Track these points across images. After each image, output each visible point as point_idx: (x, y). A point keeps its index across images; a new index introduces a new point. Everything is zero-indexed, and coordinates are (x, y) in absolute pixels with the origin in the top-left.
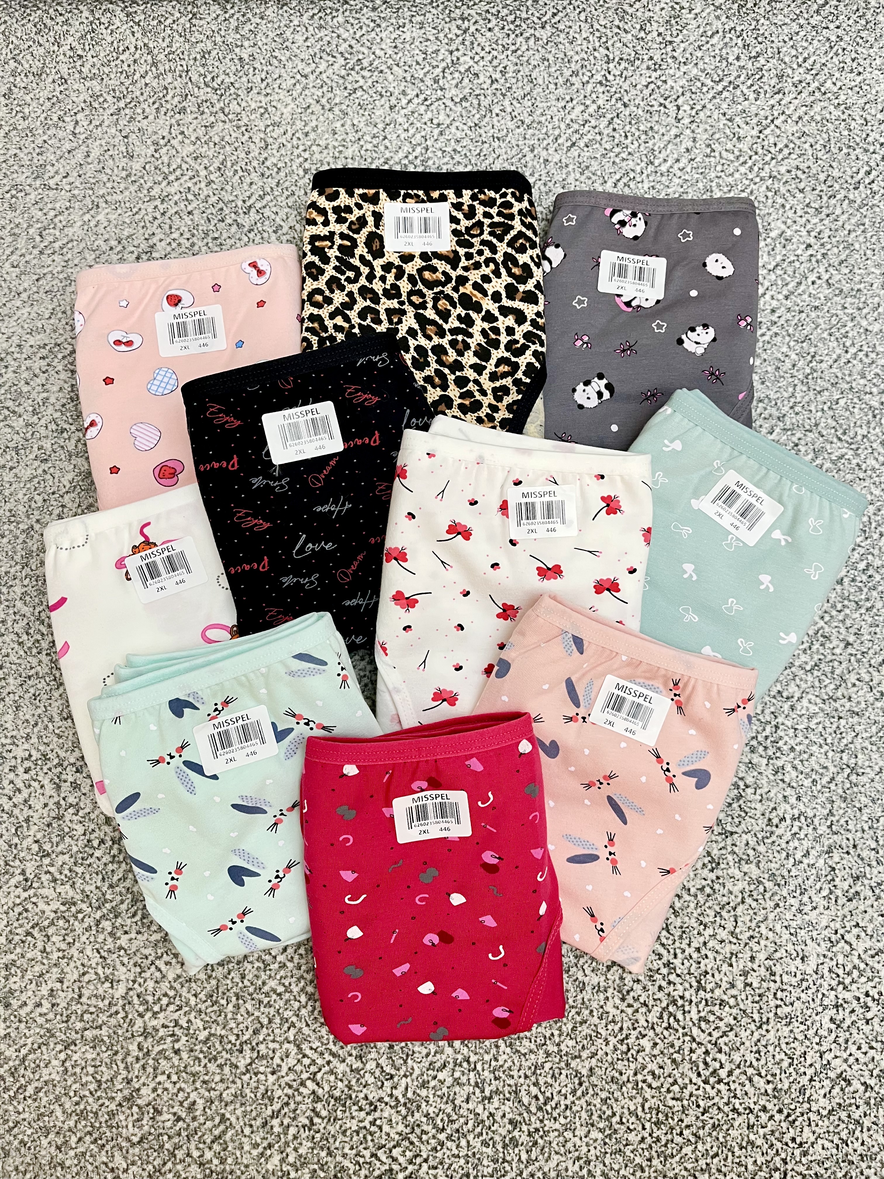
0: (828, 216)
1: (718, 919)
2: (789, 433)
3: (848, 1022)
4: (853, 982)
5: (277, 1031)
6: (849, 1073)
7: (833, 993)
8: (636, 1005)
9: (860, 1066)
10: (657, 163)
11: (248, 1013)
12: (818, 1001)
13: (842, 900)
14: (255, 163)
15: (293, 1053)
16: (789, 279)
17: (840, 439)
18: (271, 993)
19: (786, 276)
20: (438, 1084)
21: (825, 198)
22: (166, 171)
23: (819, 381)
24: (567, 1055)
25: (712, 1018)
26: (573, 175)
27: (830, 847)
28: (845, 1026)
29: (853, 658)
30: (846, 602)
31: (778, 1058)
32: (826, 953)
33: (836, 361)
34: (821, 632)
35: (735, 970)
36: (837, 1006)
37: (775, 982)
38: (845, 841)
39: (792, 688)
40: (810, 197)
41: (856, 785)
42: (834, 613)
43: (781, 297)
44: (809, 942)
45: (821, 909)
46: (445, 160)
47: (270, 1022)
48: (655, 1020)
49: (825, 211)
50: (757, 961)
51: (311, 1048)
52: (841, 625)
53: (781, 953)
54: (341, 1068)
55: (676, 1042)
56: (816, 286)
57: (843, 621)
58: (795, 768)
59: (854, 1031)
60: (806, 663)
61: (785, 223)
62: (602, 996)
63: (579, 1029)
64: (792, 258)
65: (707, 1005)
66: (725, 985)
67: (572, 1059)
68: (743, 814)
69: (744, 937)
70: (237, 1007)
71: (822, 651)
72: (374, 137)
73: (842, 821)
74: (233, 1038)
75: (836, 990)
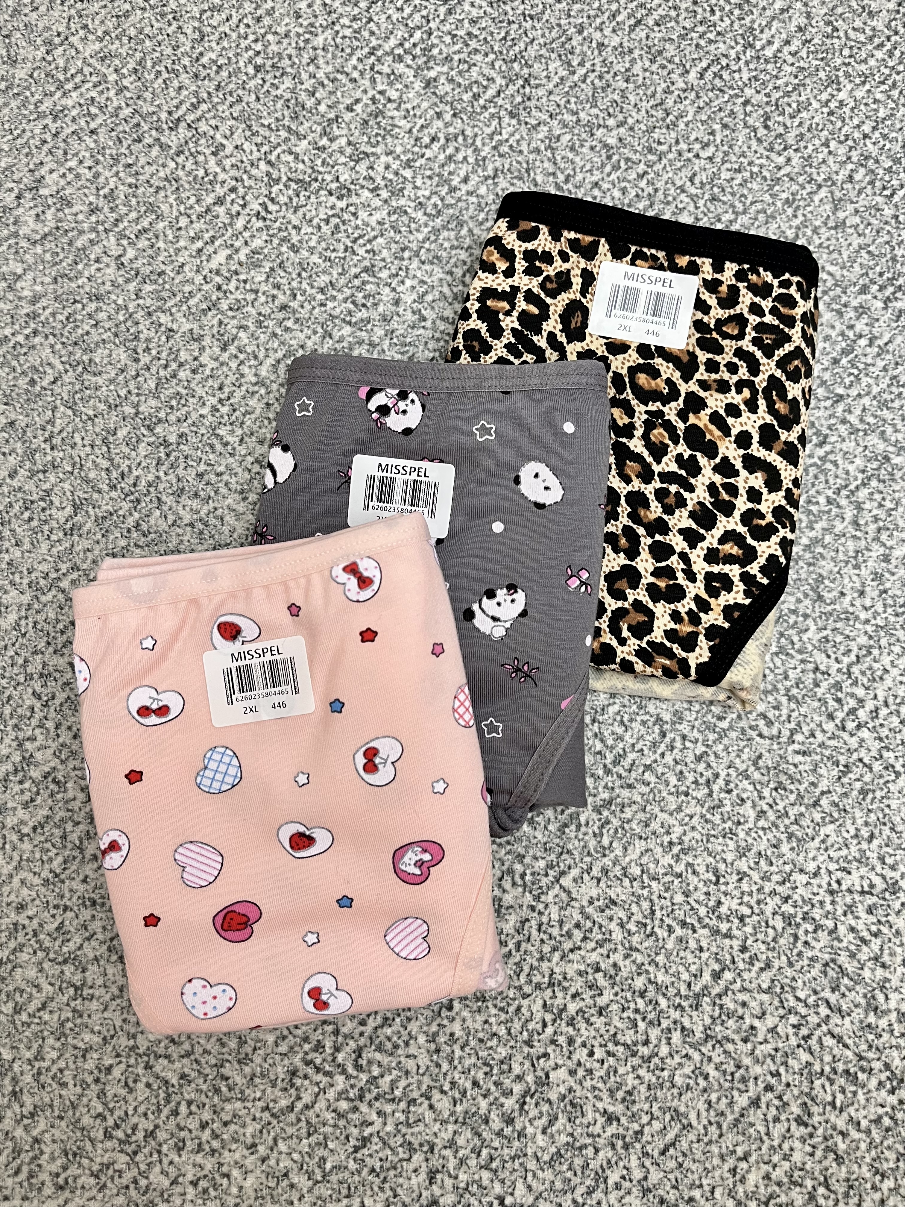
10: (758, 45)
14: (186, 61)
22: (62, 77)
26: (640, 64)
46: (457, 48)
72: (355, 19)
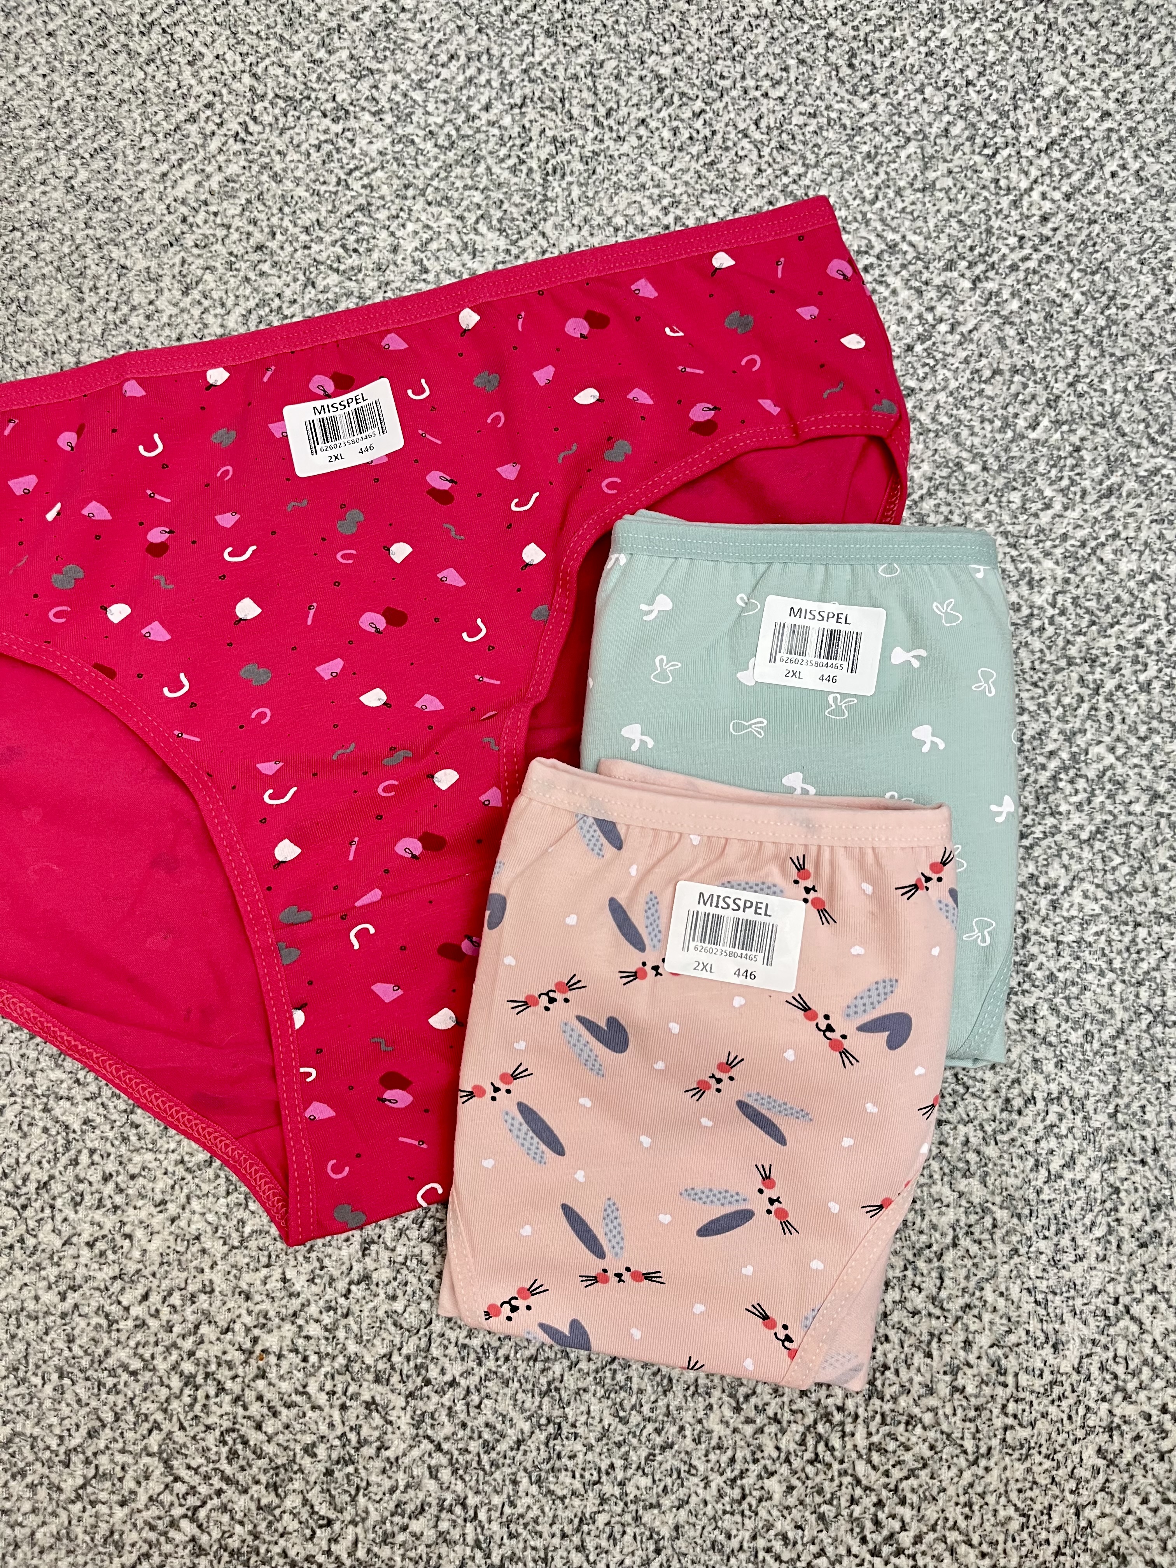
0: (1138, 67)
1: (909, 1273)
2: (1065, 428)
3: (1128, 1456)
4: (1141, 1387)
5: (129, 1435)
6: (1125, 1544)
7: (1105, 1406)
8: (760, 1420)
9: (1145, 1532)
11: (79, 1401)
12: (1078, 1420)
13: (1130, 1245)
15: (157, 1473)
16: (1072, 167)
17: (1153, 441)
18: (119, 1371)
19: (1067, 161)
20: (410, 1539)
21: (1133, 40)
23: (1120, 340)
24: (636, 1500)
25: (891, 1446)
27: (1112, 1150)
28: (1123, 1462)
29: (1163, 822)
30: (1155, 724)
31: (1002, 1514)
32: (1097, 1337)
33: (1149, 307)
34: (1109, 773)
35: (936, 1364)
36: (1110, 1429)
37: (1006, 1386)
38: (1139, 1141)
39: (1055, 871)
40: (1108, 35)
41: (1162, 1043)
42: (1133, 741)
43: (1057, 195)
44: (1068, 1317)
45: (1092, 1260)
47: (117, 1418)
48: (792, 1447)
49: (1134, 60)
50: (975, 1348)
51: (189, 1467)
52: (1144, 763)
53: (1019, 1335)
54: (241, 1503)
55: (826, 1484)
56: (1118, 180)
57: (1149, 757)
58: (1054, 1010)
59: (1138, 1472)
60: (1081, 827)
61: (1066, 75)
62: (701, 1403)
63: (659, 1458)
64: (1078, 133)
65: (883, 1423)
66: (916, 1390)
67: (645, 1508)
68: (962, 1090)
69: (954, 1306)
70: (60, 1390)
71: (1111, 808)
73: (1135, 1106)
74: (54, 1443)
75: (1110, 1401)
